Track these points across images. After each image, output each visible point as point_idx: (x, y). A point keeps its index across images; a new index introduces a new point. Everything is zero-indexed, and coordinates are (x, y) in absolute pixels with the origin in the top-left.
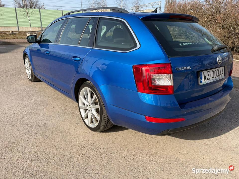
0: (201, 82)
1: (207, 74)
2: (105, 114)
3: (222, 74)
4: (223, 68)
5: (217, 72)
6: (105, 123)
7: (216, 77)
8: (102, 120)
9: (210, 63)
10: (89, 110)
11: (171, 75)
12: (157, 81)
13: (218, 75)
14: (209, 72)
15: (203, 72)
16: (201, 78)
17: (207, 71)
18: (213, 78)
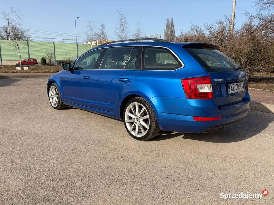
0: (230, 91)
1: (233, 86)
2: (154, 122)
3: (242, 87)
4: (242, 83)
5: (239, 85)
6: (154, 130)
7: (238, 89)
8: (152, 127)
9: (232, 79)
10: (136, 122)
11: (211, 84)
12: (200, 90)
13: (239, 88)
14: (234, 85)
15: (230, 84)
16: (229, 89)
17: (232, 84)
18: (237, 89)
